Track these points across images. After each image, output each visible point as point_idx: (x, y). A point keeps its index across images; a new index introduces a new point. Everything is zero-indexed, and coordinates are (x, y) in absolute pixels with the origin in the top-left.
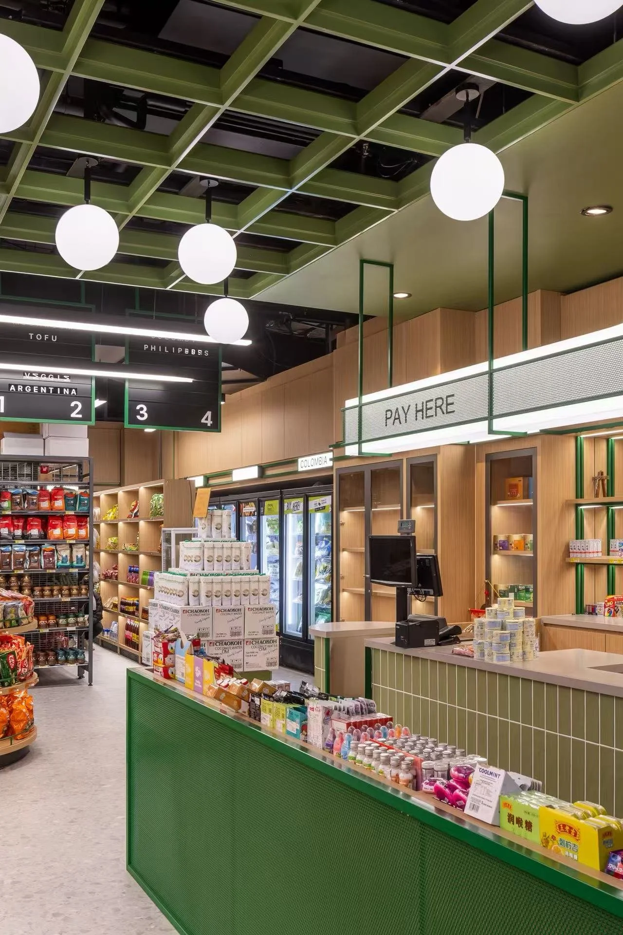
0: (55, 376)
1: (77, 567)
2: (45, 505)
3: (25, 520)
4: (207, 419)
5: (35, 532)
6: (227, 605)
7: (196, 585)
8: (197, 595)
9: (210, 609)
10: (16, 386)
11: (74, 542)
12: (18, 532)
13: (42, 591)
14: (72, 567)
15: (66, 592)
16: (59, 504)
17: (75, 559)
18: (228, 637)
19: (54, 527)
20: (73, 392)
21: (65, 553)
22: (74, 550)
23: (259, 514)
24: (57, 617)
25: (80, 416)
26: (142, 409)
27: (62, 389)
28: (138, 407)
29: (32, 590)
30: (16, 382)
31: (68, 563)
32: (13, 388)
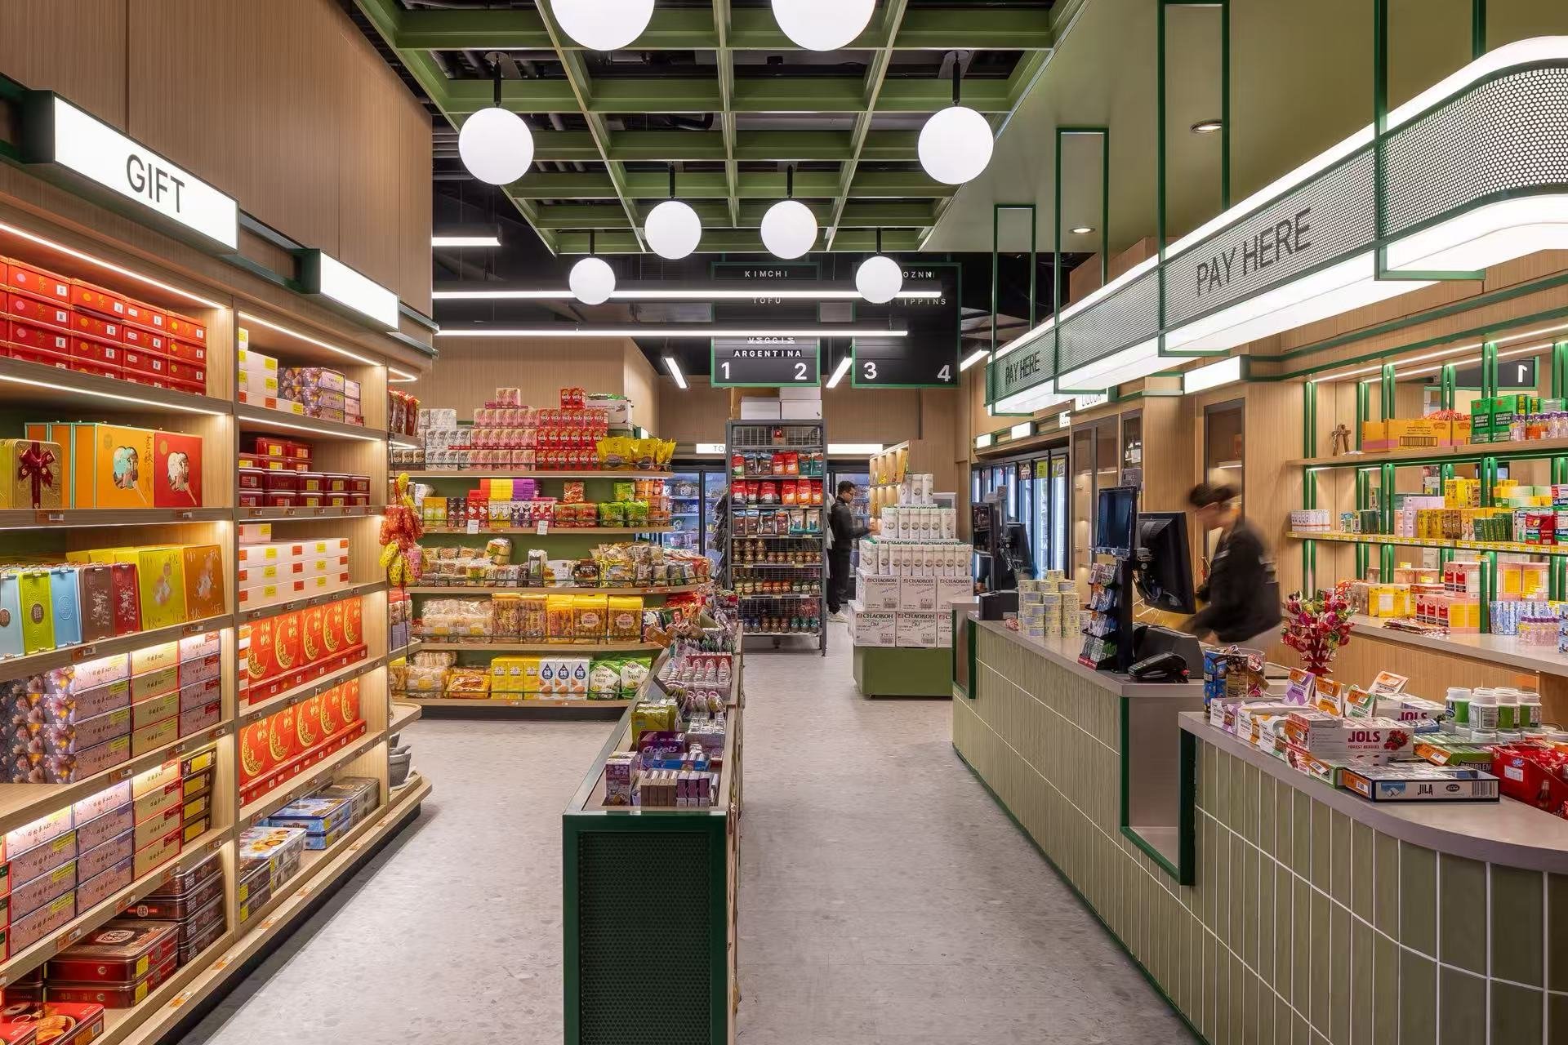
0: (779, 338)
1: (810, 533)
2: (779, 469)
3: (760, 484)
4: (944, 374)
5: (768, 497)
6: (917, 575)
7: (886, 553)
8: (886, 563)
9: (897, 578)
10: (740, 352)
11: (807, 507)
12: (753, 497)
13: (776, 556)
14: (807, 533)
15: (800, 559)
16: (792, 468)
17: (808, 525)
18: (918, 610)
19: (788, 492)
20: (798, 353)
21: (798, 519)
22: (808, 515)
23: (1033, 477)
24: (792, 585)
25: (805, 378)
26: (870, 367)
27: (786, 352)
28: (866, 366)
29: (766, 556)
30: (741, 347)
31: (801, 529)
32: (737, 353)
